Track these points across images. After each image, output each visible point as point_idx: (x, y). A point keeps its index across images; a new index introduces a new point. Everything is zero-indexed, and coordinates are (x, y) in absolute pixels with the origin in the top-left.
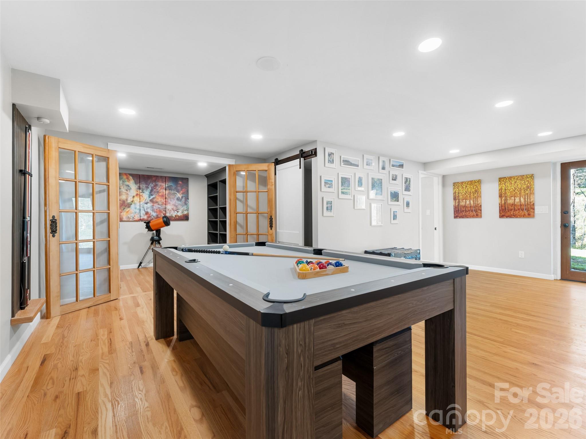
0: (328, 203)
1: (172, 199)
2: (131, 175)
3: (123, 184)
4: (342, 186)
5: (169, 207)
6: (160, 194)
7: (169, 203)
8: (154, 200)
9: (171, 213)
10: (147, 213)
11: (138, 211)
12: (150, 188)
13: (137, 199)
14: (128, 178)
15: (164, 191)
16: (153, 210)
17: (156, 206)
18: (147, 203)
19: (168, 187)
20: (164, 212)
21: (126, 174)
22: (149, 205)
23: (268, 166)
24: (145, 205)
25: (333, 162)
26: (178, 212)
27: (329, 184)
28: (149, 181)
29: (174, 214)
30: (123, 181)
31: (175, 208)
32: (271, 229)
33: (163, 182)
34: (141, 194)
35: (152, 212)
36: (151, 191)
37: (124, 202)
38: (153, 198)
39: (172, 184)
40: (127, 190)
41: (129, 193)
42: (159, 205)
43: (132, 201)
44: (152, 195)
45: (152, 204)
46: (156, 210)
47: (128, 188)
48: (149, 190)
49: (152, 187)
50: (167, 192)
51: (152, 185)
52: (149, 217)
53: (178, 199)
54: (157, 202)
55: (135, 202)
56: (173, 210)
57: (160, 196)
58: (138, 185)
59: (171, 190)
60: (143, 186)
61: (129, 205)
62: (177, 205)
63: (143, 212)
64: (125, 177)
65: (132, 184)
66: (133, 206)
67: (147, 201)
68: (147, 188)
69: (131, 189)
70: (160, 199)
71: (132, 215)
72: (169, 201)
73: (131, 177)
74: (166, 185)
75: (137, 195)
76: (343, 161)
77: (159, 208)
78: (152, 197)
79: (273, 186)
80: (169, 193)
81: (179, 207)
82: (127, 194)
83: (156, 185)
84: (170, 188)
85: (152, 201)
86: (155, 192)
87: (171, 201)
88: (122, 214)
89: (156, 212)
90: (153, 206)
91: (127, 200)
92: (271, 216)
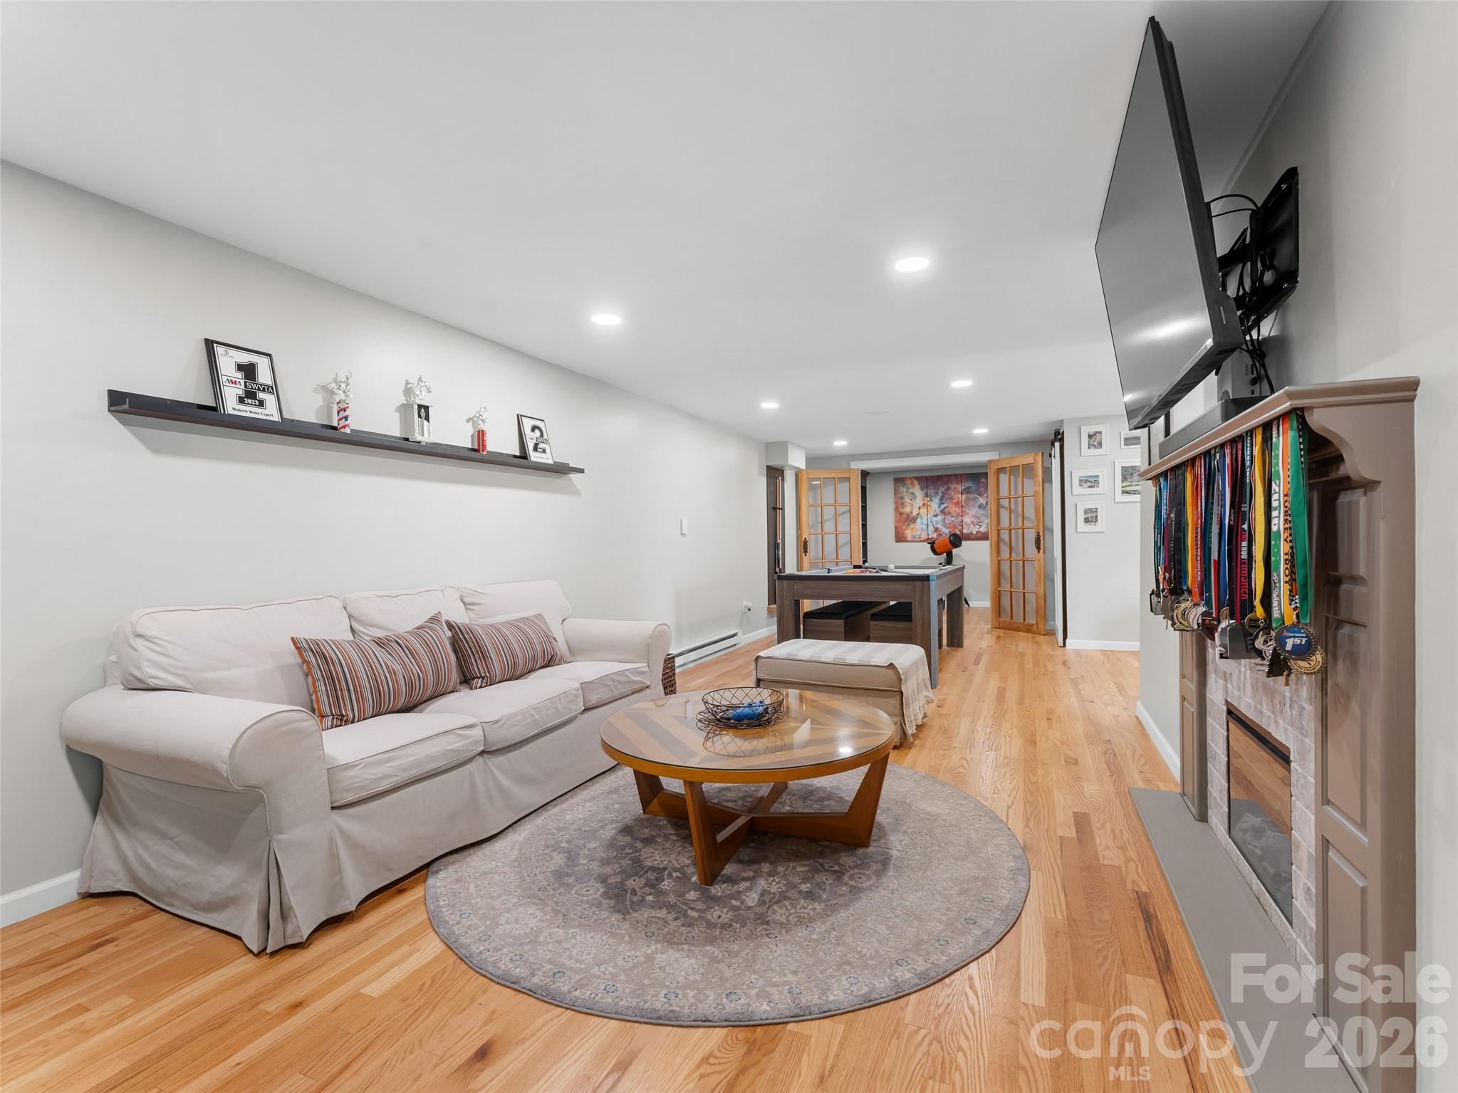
0: (1086, 512)
1: (971, 507)
2: (916, 478)
3: (907, 492)
4: (1123, 482)
5: (967, 519)
6: (954, 501)
7: (968, 514)
8: (947, 510)
9: (971, 529)
10: (936, 530)
11: (925, 527)
12: (941, 494)
13: (923, 511)
14: (912, 484)
15: (960, 496)
16: (945, 525)
17: (949, 519)
18: (936, 516)
19: (965, 489)
20: (960, 528)
21: (910, 478)
22: (939, 518)
23: (1034, 458)
24: (934, 518)
25: (1101, 446)
26: (980, 526)
27: (1090, 482)
28: (939, 484)
29: (974, 530)
30: (907, 489)
31: (975, 521)
32: (1039, 552)
33: (957, 484)
34: (929, 503)
35: (943, 528)
36: (942, 497)
37: (908, 515)
38: (945, 508)
39: (971, 485)
40: (911, 500)
41: (914, 504)
42: (952, 517)
43: (918, 514)
44: (943, 504)
45: (943, 517)
46: (948, 525)
47: (913, 496)
48: (939, 497)
49: (942, 493)
50: (964, 497)
51: (943, 489)
52: (939, 535)
53: (981, 507)
54: (949, 513)
55: (922, 514)
56: (973, 524)
57: (954, 503)
58: (925, 491)
59: (970, 493)
60: (931, 492)
61: (914, 520)
62: (978, 515)
63: (931, 529)
64: (909, 482)
65: (918, 491)
66: (919, 521)
67: (936, 512)
68: (937, 493)
69: (916, 497)
70: (954, 509)
71: (918, 533)
72: (967, 510)
73: (916, 481)
74: (963, 487)
75: (924, 505)
76: (1125, 439)
77: (953, 521)
78: (943, 506)
79: (1041, 487)
80: (967, 499)
81: (983, 518)
82: (912, 505)
83: (948, 489)
84: (967, 491)
85: (943, 512)
86: (947, 499)
87: (969, 510)
88: (906, 531)
89: (949, 528)
90: (945, 518)
91: (912, 513)
92: (1038, 533)
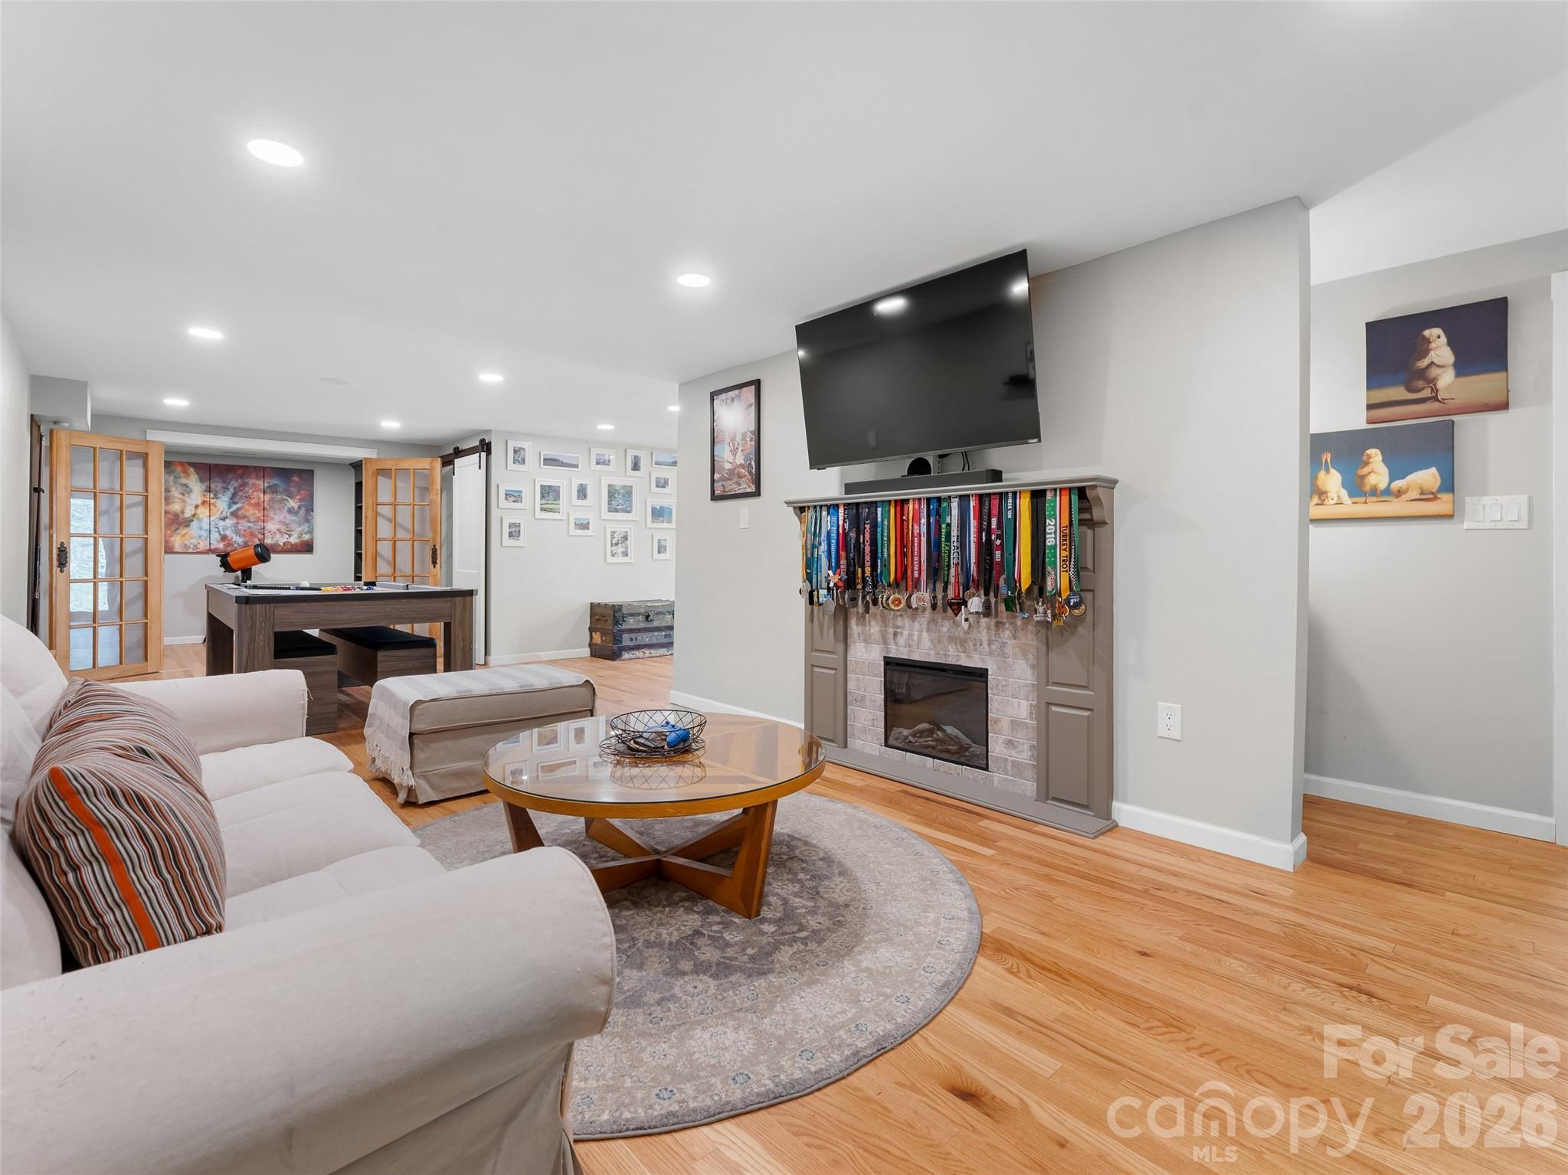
0: (511, 526)
1: (277, 512)
2: (191, 464)
3: (175, 483)
4: (541, 499)
5: (271, 526)
6: (253, 502)
7: (272, 519)
8: (240, 513)
9: (276, 539)
10: (224, 538)
11: (205, 534)
12: (232, 490)
13: (203, 512)
14: (185, 471)
15: (262, 495)
16: (237, 532)
17: (244, 525)
18: (224, 519)
19: (268, 487)
20: (261, 536)
21: (182, 464)
22: (229, 522)
23: (431, 463)
24: (221, 523)
25: (524, 463)
26: (290, 536)
27: (515, 497)
28: (230, 476)
29: (281, 540)
30: (176, 477)
31: (283, 528)
32: (434, 567)
33: (258, 479)
34: (212, 501)
35: (234, 535)
36: (234, 495)
37: (176, 516)
38: (238, 509)
39: (277, 482)
40: (183, 494)
41: (188, 500)
42: (249, 522)
43: (194, 515)
44: (235, 503)
45: (235, 521)
46: (242, 532)
47: (186, 490)
48: (229, 493)
49: (235, 488)
50: (267, 497)
51: (236, 484)
52: (229, 545)
53: (291, 511)
54: (245, 517)
55: (201, 516)
56: (280, 532)
57: (252, 504)
58: (207, 484)
59: (276, 493)
60: (217, 485)
61: (187, 523)
62: (287, 522)
63: (215, 536)
64: (179, 469)
65: (194, 482)
66: (195, 524)
67: (224, 514)
68: (226, 489)
69: (191, 491)
70: (252, 512)
71: (193, 541)
72: (271, 514)
73: (192, 469)
74: (266, 485)
75: (204, 503)
76: (545, 459)
77: (250, 527)
78: (235, 507)
79: (439, 496)
80: (272, 500)
81: (293, 526)
82: (184, 501)
83: (244, 485)
84: (273, 489)
85: (234, 514)
86: (241, 498)
87: (275, 514)
88: (172, 539)
89: (244, 536)
90: (237, 523)
91: (183, 512)
92: (435, 546)
